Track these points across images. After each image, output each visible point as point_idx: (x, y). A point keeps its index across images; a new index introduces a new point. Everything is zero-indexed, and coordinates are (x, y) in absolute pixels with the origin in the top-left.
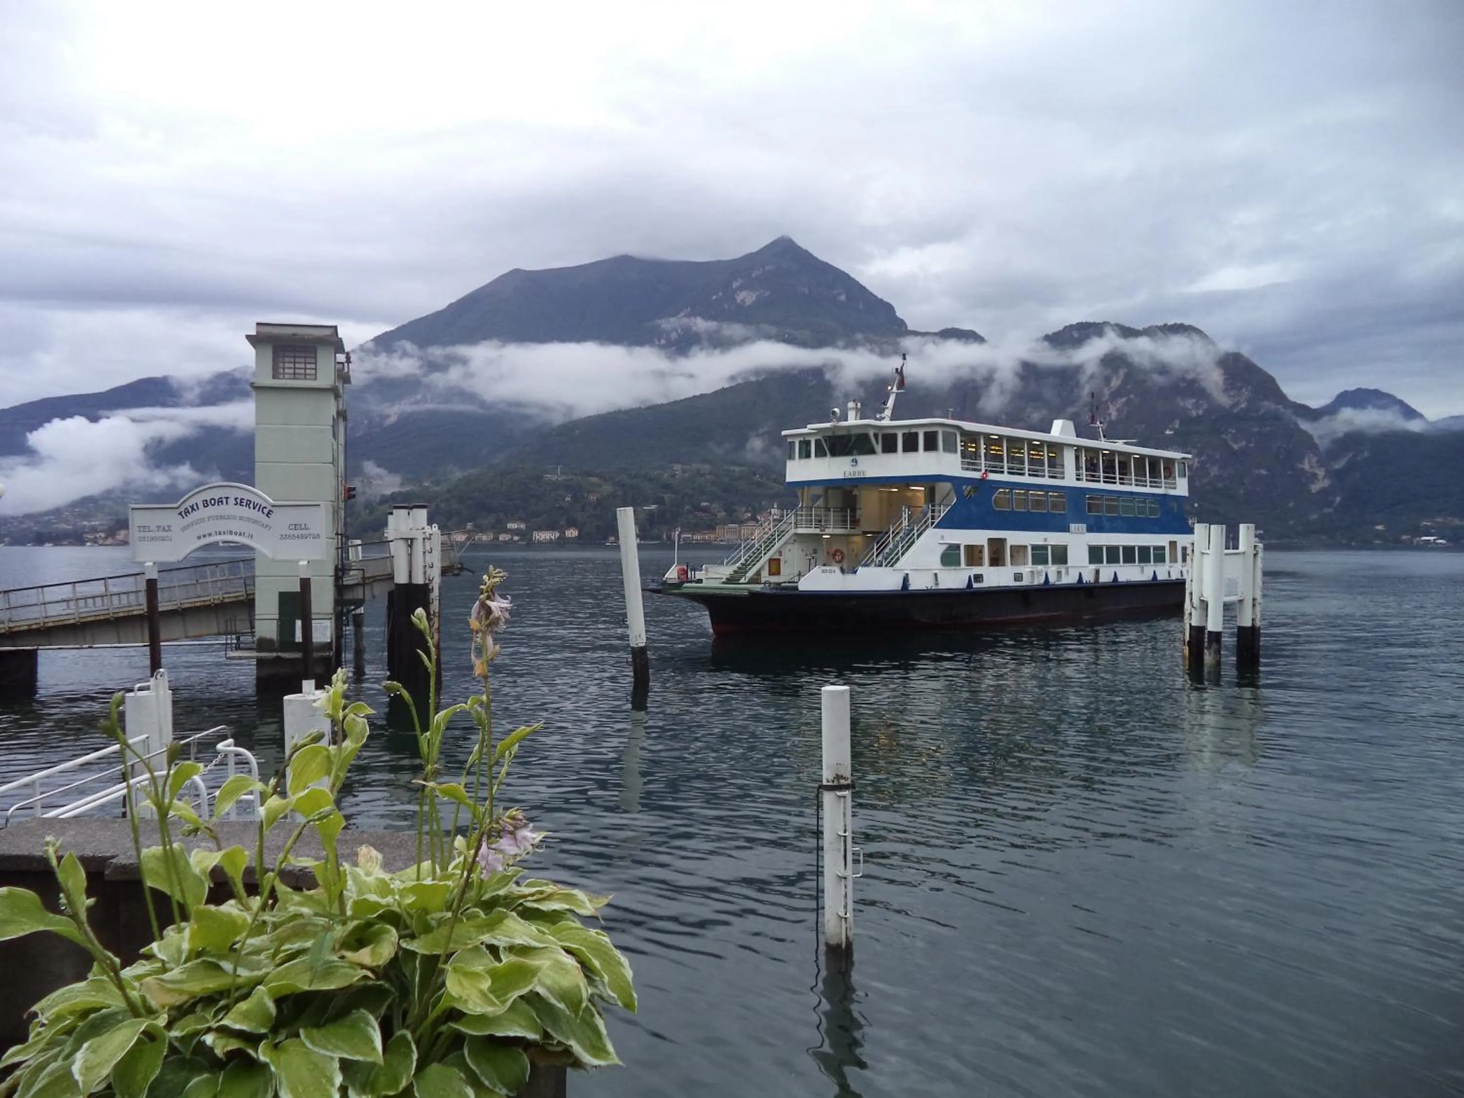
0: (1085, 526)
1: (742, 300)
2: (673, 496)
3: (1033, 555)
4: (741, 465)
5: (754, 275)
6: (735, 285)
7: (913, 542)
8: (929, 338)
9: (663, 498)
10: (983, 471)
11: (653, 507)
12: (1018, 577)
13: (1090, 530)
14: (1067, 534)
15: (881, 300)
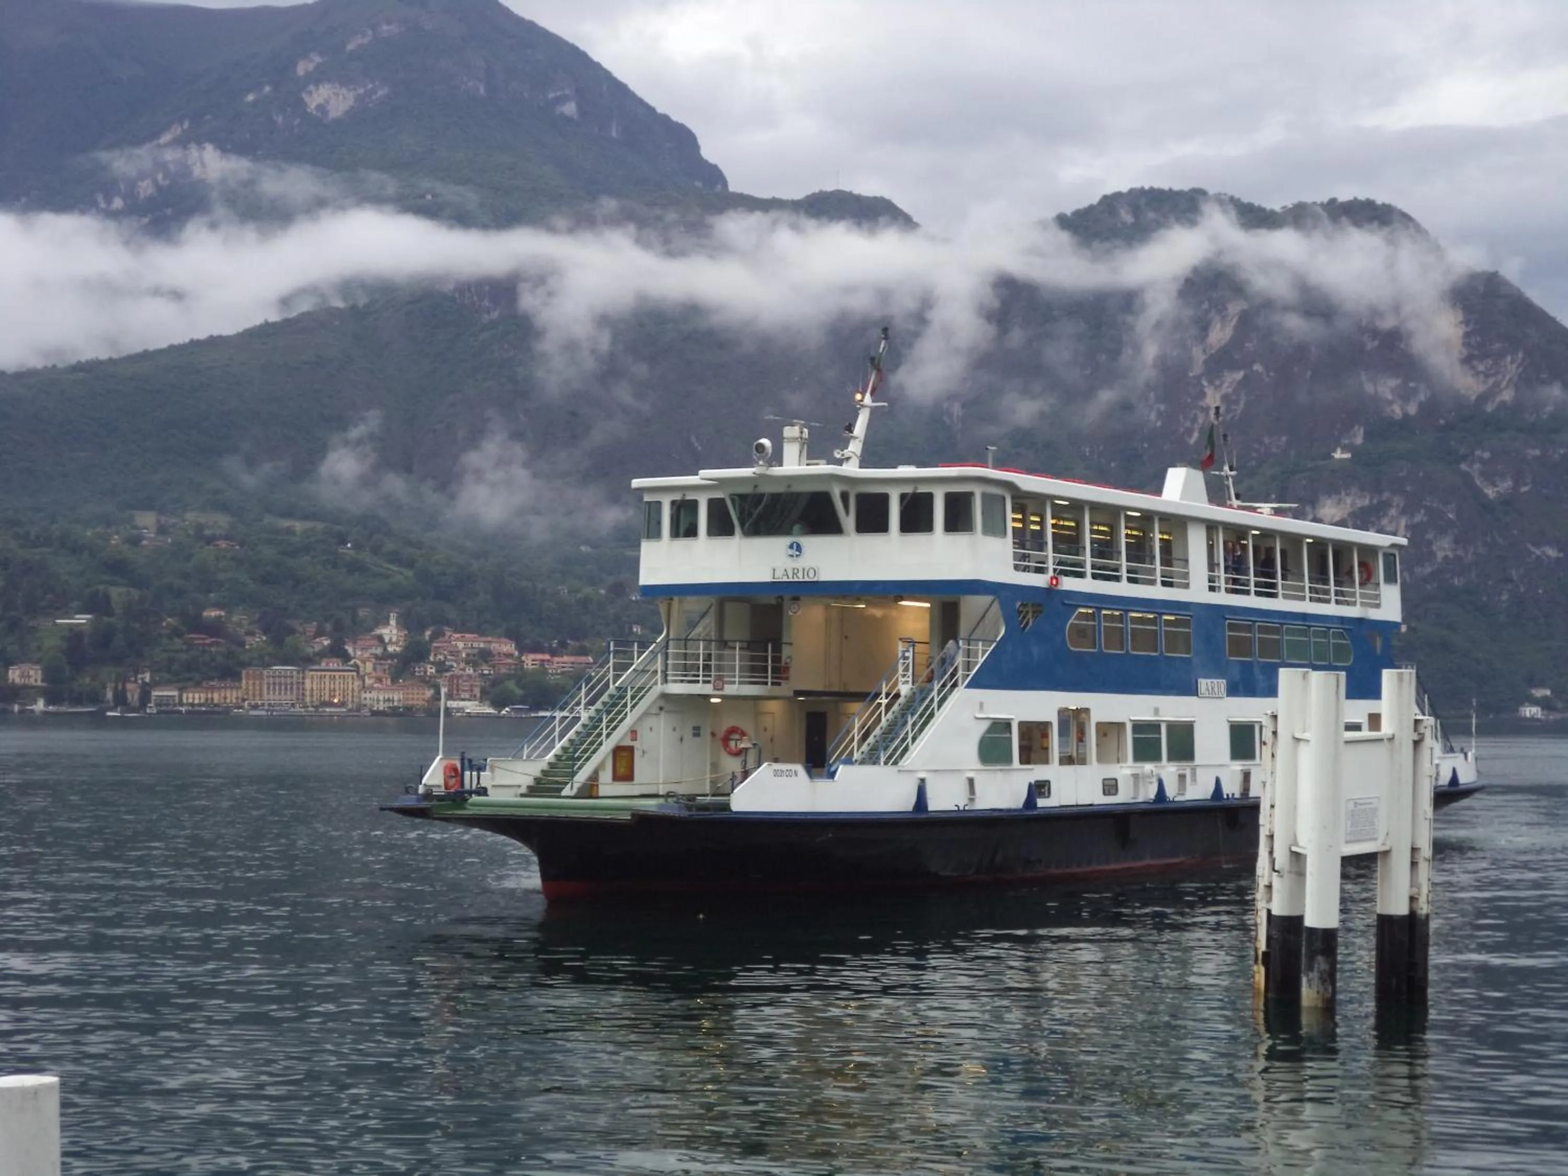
0: (1222, 683)
1: (321, 108)
2: (135, 593)
3: (1135, 739)
4: (305, 518)
5: (350, 47)
6: (302, 68)
7: (932, 715)
8: (785, 215)
9: (107, 598)
10: (1051, 573)
11: (81, 619)
12: (1110, 787)
13: (1233, 690)
14: (1194, 698)
15: (665, 119)
